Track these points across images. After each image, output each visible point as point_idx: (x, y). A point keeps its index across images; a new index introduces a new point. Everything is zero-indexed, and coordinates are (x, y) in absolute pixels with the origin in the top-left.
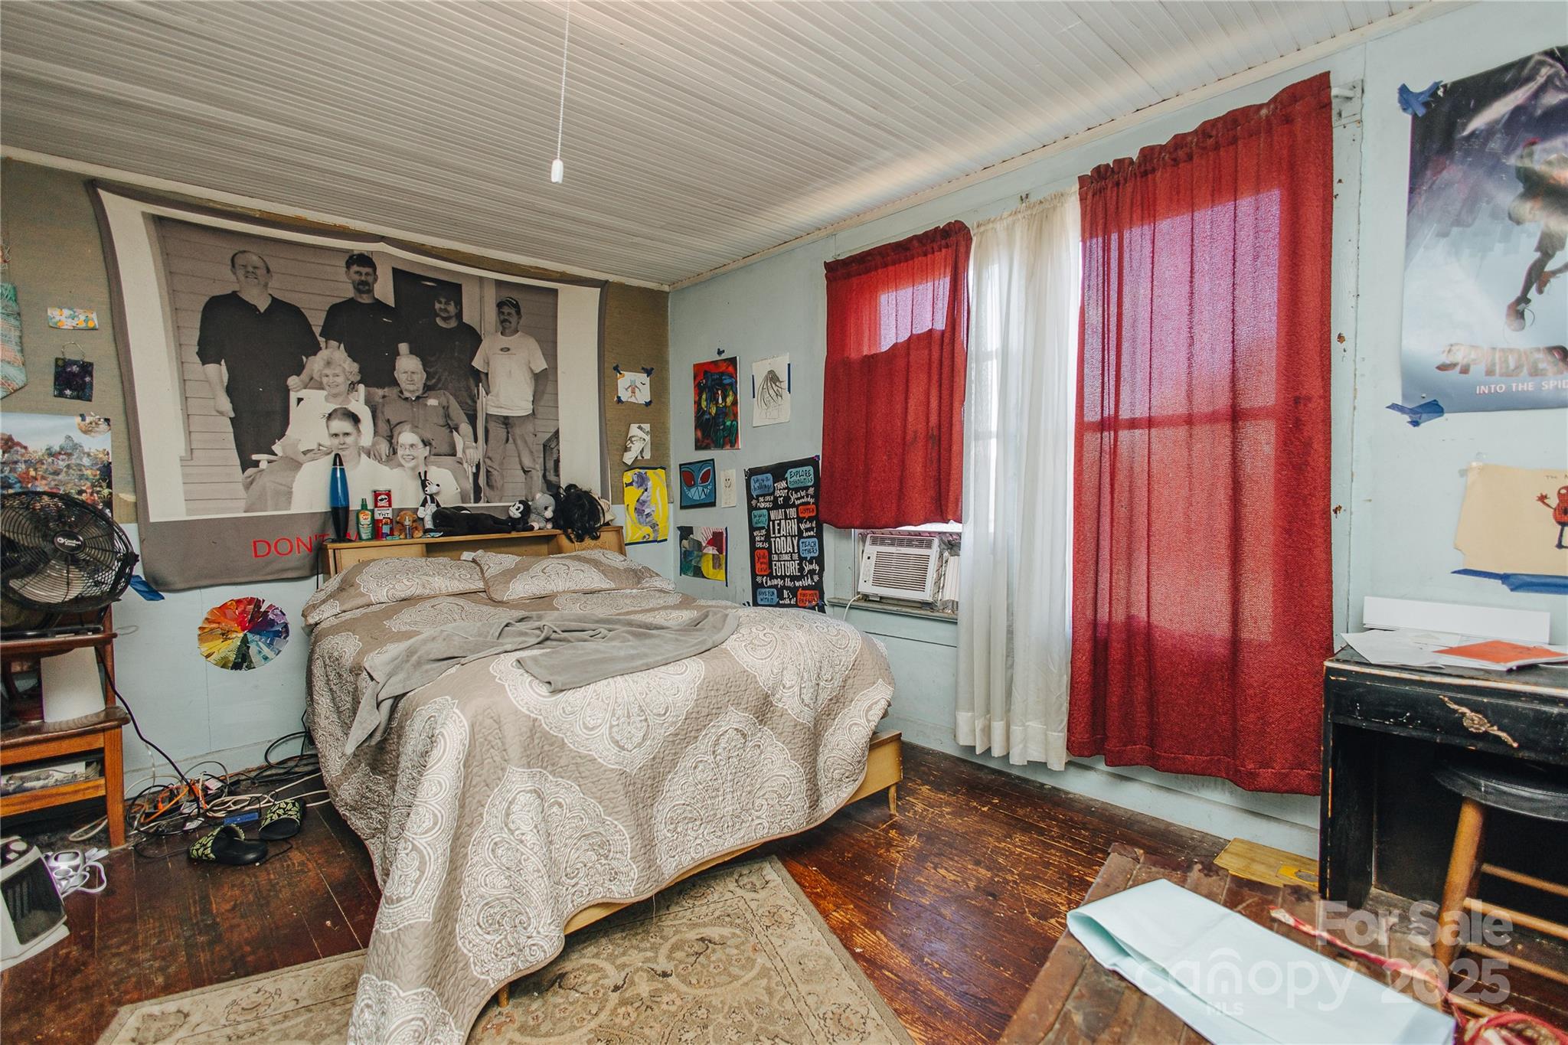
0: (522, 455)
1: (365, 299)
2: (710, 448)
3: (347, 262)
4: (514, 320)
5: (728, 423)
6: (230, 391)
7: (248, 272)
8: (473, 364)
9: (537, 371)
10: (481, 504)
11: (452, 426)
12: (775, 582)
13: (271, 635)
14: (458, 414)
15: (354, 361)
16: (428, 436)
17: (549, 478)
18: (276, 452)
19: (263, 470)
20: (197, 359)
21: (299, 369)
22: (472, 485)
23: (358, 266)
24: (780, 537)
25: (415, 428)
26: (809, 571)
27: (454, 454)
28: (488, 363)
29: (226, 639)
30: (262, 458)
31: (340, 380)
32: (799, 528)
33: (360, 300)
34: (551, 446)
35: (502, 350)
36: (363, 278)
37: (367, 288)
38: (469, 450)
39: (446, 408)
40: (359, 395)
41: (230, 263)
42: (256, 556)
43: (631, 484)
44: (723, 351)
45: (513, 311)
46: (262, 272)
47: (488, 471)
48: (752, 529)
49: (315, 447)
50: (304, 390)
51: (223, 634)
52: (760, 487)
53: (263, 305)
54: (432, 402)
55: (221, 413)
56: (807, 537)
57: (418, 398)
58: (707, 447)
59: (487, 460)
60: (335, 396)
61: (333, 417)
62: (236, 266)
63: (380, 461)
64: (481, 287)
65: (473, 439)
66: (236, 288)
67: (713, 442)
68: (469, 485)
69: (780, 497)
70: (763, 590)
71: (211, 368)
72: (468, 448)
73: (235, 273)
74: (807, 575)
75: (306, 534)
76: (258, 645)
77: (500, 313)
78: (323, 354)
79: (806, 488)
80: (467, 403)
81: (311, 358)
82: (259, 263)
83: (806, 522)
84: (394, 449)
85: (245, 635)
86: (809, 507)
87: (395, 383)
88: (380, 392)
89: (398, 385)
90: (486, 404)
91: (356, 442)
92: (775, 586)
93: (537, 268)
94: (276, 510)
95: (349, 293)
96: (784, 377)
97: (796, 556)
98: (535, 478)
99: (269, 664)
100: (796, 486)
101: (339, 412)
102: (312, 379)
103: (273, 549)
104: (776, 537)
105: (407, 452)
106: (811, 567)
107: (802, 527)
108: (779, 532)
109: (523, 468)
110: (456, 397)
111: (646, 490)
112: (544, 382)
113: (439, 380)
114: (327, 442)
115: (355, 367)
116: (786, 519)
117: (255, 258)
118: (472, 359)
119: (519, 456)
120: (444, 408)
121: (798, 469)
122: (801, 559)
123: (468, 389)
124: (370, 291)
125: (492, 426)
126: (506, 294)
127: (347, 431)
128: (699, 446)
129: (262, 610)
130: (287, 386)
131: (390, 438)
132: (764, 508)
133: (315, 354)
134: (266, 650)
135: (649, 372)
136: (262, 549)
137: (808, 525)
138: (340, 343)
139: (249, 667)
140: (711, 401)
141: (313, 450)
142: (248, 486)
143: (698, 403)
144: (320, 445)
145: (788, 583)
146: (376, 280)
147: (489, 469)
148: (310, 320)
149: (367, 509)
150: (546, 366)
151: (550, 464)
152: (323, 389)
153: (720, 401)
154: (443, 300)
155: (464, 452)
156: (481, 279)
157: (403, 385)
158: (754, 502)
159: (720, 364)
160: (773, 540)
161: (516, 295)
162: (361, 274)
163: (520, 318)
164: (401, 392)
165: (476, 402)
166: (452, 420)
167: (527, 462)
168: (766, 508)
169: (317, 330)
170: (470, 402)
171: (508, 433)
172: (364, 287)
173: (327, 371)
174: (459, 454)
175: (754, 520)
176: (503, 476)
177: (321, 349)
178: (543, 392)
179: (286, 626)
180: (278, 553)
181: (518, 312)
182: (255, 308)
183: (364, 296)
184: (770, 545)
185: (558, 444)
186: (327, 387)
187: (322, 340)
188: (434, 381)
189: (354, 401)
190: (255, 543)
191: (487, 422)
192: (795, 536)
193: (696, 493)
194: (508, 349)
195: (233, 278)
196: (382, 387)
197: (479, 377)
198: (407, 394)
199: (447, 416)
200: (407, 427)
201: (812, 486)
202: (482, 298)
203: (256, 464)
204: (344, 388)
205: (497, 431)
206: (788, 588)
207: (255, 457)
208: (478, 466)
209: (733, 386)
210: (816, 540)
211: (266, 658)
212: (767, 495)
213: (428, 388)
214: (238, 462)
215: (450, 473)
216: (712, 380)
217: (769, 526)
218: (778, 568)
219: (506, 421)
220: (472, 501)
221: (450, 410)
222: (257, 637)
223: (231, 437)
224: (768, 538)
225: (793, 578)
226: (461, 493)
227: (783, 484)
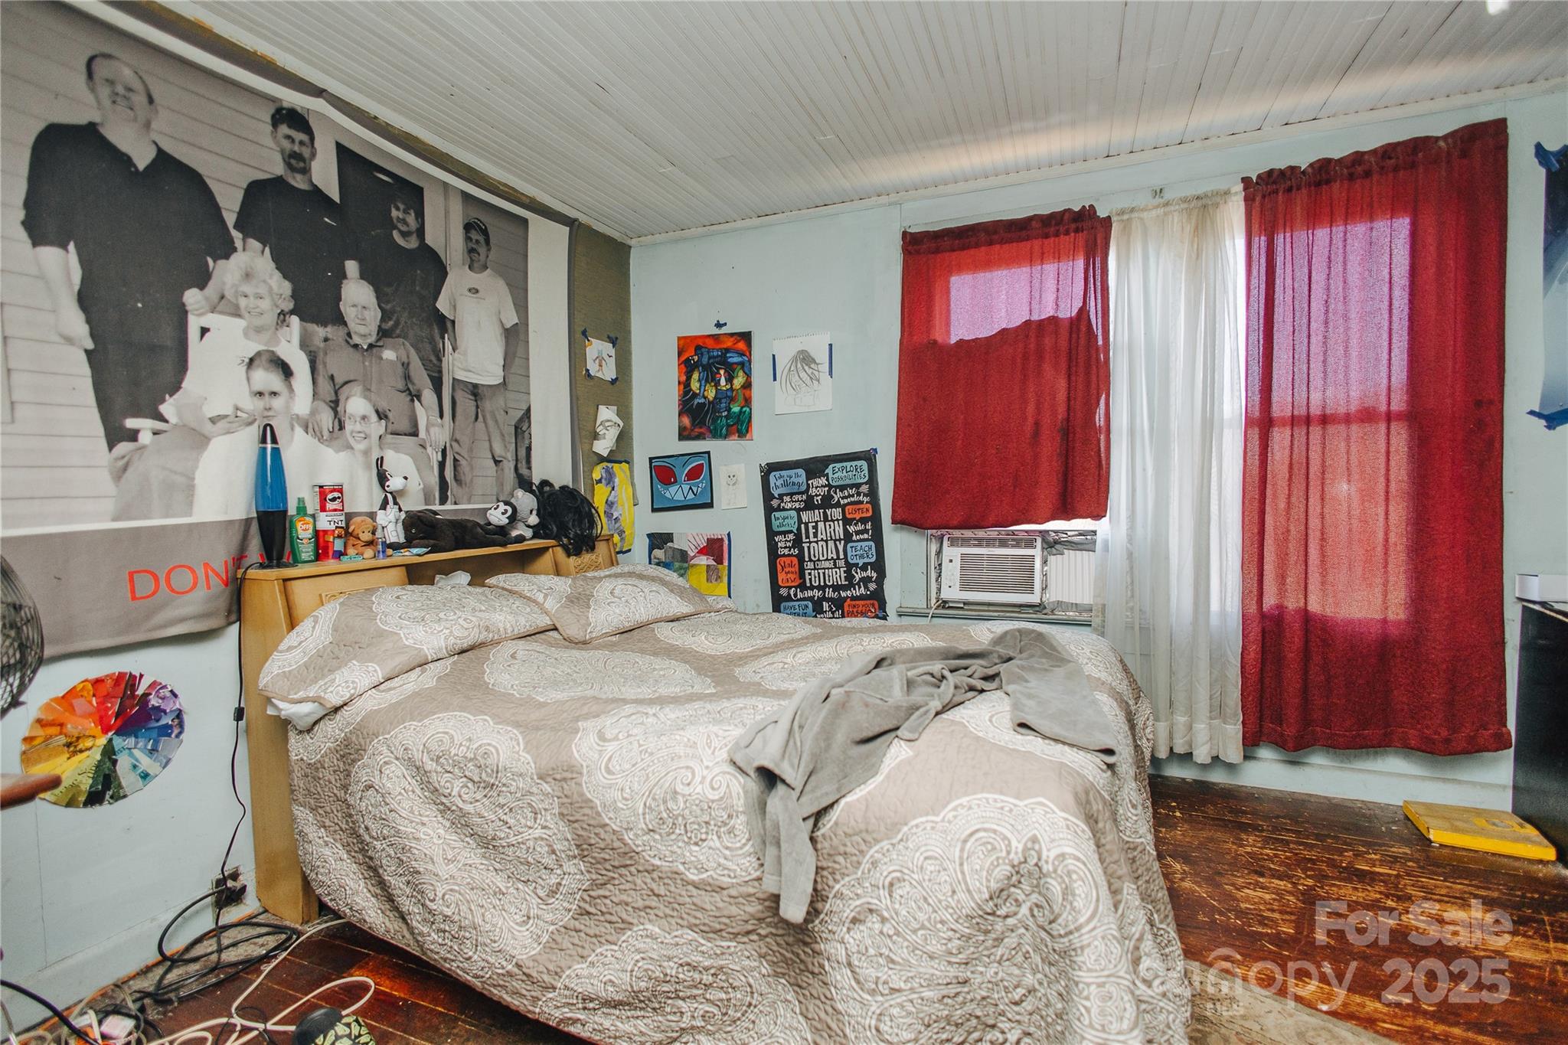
0: (493, 439)
1: (298, 182)
2: (704, 439)
3: (273, 117)
4: (482, 250)
5: (736, 409)
6: (84, 300)
7: (117, 94)
8: (439, 305)
9: (508, 326)
10: (448, 507)
11: (414, 393)
12: (810, 593)
13: (154, 734)
14: (421, 377)
15: (285, 277)
16: (383, 405)
17: (520, 472)
18: (167, 416)
19: (143, 447)
20: (22, 234)
21: (202, 279)
22: (437, 479)
23: (290, 127)
24: (817, 542)
25: (367, 391)
26: (862, 579)
27: (415, 434)
28: (455, 307)
29: (74, 753)
30: (143, 425)
31: (265, 304)
32: (846, 531)
33: (293, 183)
34: (522, 428)
35: (470, 290)
36: (296, 148)
37: (302, 165)
38: (436, 431)
39: (406, 366)
40: (291, 334)
41: (84, 69)
42: (134, 598)
43: (599, 481)
44: (725, 324)
45: (481, 239)
46: (140, 99)
47: (455, 460)
48: (771, 534)
49: (228, 410)
50: (211, 315)
51: (68, 745)
52: (786, 484)
53: (142, 158)
54: (389, 354)
55: (69, 340)
56: (858, 541)
57: (371, 346)
58: (699, 437)
59: (455, 445)
60: (259, 330)
61: (256, 363)
62: (96, 77)
63: (321, 439)
64: (446, 197)
65: (438, 415)
66: (96, 118)
67: (711, 431)
68: (434, 480)
69: (817, 495)
70: (791, 604)
71: (50, 254)
72: (433, 425)
73: (93, 90)
74: (858, 584)
75: (220, 556)
76: (131, 755)
77: (468, 239)
78: (238, 260)
79: (858, 486)
80: (431, 361)
81: (221, 262)
82: (137, 85)
83: (856, 524)
84: (340, 421)
85: (111, 740)
86: (861, 506)
87: (340, 320)
88: (320, 332)
89: (345, 324)
90: (453, 365)
91: (288, 407)
92: (811, 599)
93: (505, 185)
94: (167, 516)
95: (278, 168)
96: (822, 357)
97: (842, 563)
98: (506, 471)
99: (153, 785)
100: (841, 483)
101: (264, 358)
102: (222, 297)
103: (163, 583)
104: (810, 542)
105: (358, 427)
106: (864, 574)
107: (851, 529)
108: (815, 535)
109: (493, 457)
110: (418, 350)
111: (613, 489)
112: (515, 337)
113: (397, 324)
114: (250, 404)
115: (286, 287)
116: (826, 520)
117: (127, 72)
118: (436, 299)
119: (490, 440)
120: (403, 364)
121: (844, 464)
122: (849, 566)
123: (432, 341)
124: (305, 171)
125: (460, 396)
126: (475, 214)
127: (275, 390)
128: (684, 435)
129: (140, 692)
130: (184, 305)
131: (335, 405)
132: (791, 509)
133: (227, 257)
134: (146, 762)
135: (613, 341)
136: (144, 585)
137: (860, 527)
138: (265, 246)
139: (116, 798)
140: (707, 381)
141: (226, 416)
142: (120, 473)
143: (685, 385)
144: (237, 409)
145: (829, 593)
146: (313, 155)
147: (457, 457)
148: (219, 199)
149: (305, 514)
150: (517, 321)
151: (522, 453)
152: (239, 316)
153: (723, 382)
154: (402, 207)
155: (427, 430)
156: (445, 185)
157: (353, 325)
158: (775, 503)
159: (722, 338)
160: (805, 546)
161: (487, 219)
162: (293, 141)
163: (489, 250)
164: (349, 335)
165: (440, 361)
166: (413, 384)
167: (499, 450)
168: (795, 509)
169: (230, 219)
170: (433, 359)
171: (477, 407)
172: (297, 162)
173: (246, 288)
174: (422, 434)
175: (775, 524)
176: (472, 468)
177: (235, 250)
178: (514, 356)
179: (179, 715)
180: (173, 591)
181: (487, 242)
182: (126, 160)
183: (299, 177)
184: (802, 550)
185: (529, 426)
186: (247, 315)
187: (237, 235)
188: (391, 323)
189: (283, 342)
190: (131, 574)
191: (454, 389)
192: (840, 540)
193: (676, 493)
194: (477, 291)
195: (90, 98)
196: (324, 324)
197: (444, 324)
198: (356, 340)
199: (407, 377)
200: (357, 389)
201: (866, 483)
202: (447, 213)
203: (133, 436)
204: (271, 318)
205: (466, 403)
206: (828, 600)
207: (131, 423)
208: (444, 452)
209: (746, 367)
210: (872, 543)
211: (145, 776)
212: (799, 493)
213: (383, 333)
214: (100, 430)
215: (411, 460)
216: (710, 358)
217: (799, 529)
218: (812, 577)
219: (475, 391)
220: (437, 501)
221: (411, 367)
222: (130, 741)
223: (89, 382)
224: (798, 542)
225: (836, 588)
226: (424, 489)
227: (823, 481)
